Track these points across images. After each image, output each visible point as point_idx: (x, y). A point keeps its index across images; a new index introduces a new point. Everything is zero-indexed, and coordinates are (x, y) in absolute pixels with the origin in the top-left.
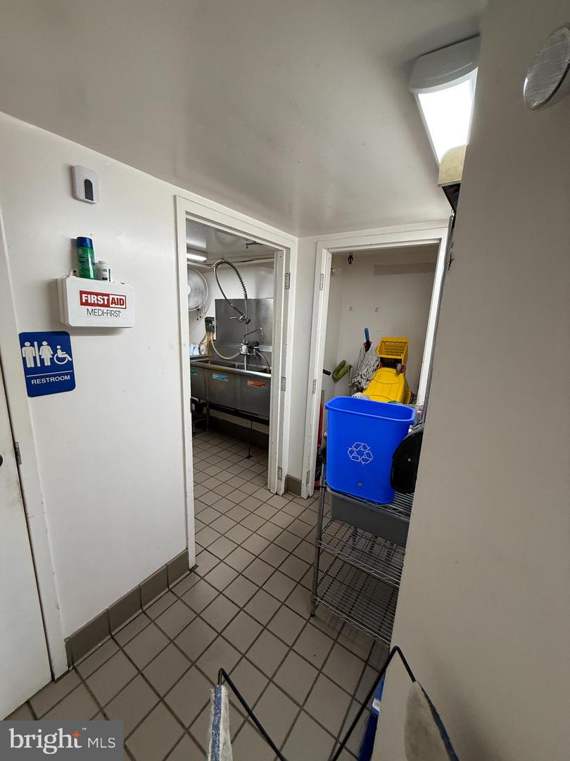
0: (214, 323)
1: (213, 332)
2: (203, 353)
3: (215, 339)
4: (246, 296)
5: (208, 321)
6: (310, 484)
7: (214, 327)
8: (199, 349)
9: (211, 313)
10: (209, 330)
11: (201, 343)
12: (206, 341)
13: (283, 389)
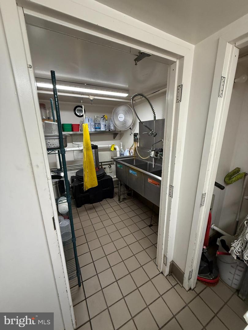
0: (138, 136)
1: (138, 142)
2: (132, 154)
3: (138, 146)
4: (155, 117)
5: (135, 135)
6: (192, 280)
7: (138, 139)
8: (129, 152)
9: (137, 130)
10: (135, 140)
11: (131, 149)
12: (134, 147)
13: (171, 196)
